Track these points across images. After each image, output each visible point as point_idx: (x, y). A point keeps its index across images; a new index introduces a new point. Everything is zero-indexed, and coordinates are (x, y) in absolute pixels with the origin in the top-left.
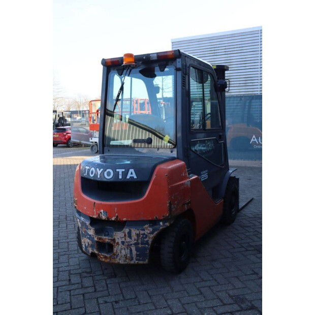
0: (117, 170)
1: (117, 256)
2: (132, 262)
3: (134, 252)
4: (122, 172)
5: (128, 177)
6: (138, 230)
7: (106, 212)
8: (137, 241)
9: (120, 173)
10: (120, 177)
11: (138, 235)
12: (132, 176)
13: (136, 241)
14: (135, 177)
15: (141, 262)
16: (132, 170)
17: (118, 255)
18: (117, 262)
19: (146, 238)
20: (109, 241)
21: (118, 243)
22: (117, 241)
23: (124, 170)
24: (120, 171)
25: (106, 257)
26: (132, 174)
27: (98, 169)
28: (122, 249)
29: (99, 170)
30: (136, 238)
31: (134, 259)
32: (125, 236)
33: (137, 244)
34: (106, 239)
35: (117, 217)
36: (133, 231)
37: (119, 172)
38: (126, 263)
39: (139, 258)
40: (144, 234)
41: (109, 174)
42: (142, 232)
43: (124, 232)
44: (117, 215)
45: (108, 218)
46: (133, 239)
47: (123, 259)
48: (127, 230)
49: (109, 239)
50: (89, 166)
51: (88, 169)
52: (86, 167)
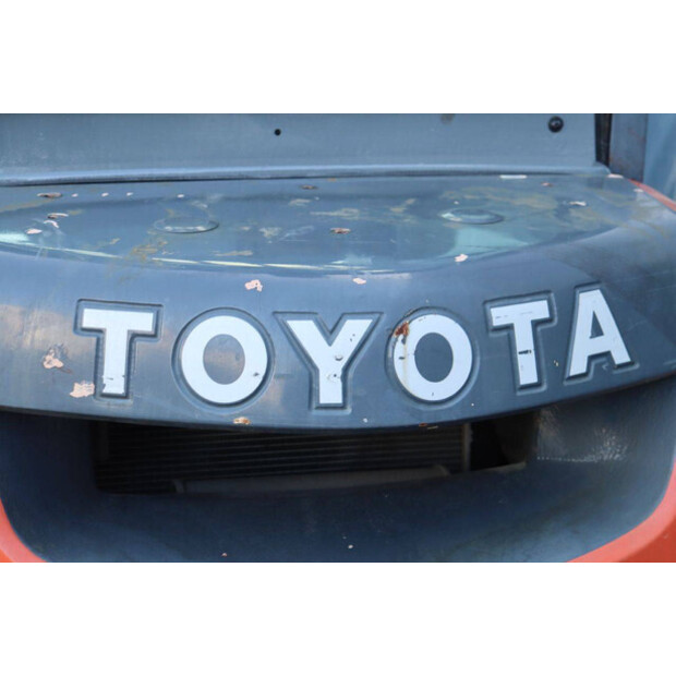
0: (500, 315)
4: (536, 324)
5: (578, 365)
9: (524, 339)
10: (527, 372)
12: (598, 346)
14: (621, 356)
16: (592, 303)
23: (540, 309)
24: (521, 317)
26: (597, 330)
27: (306, 331)
29: (330, 333)
37: (509, 328)
41: (434, 358)
50: (154, 307)
51: (134, 337)
52: (92, 318)
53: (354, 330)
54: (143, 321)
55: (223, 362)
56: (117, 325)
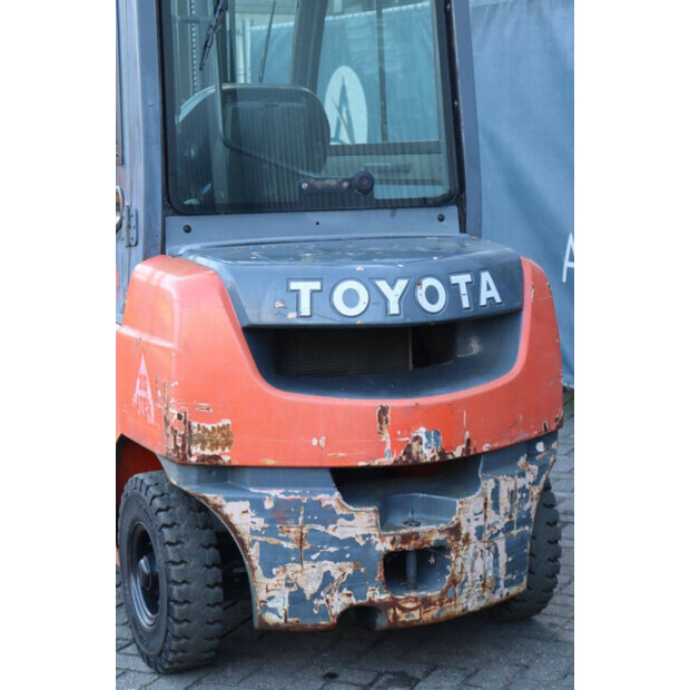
1: (462, 587)
2: (497, 598)
3: (503, 558)
4: (467, 283)
5: (483, 302)
6: (512, 476)
7: (437, 433)
8: (510, 517)
9: (463, 290)
10: (466, 303)
11: (512, 495)
12: (490, 294)
13: (507, 520)
14: (498, 300)
15: (514, 590)
16: (486, 277)
17: (466, 580)
18: (460, 608)
19: (527, 499)
20: (442, 537)
21: (467, 540)
22: (464, 532)
25: (426, 603)
26: (489, 288)
27: (383, 285)
28: (475, 555)
29: (392, 285)
30: (508, 505)
31: (502, 583)
32: (486, 505)
33: (509, 527)
34: (431, 532)
35: (469, 441)
36: (502, 483)
37: (457, 284)
38: (483, 603)
39: (510, 576)
40: (523, 490)
41: (432, 295)
42: (521, 482)
43: (484, 495)
44: (467, 434)
45: (442, 454)
46: (502, 511)
47: (477, 590)
48: (488, 485)
49: (441, 531)
50: (321, 279)
51: (313, 292)
52: (294, 285)
53: (402, 284)
54: (316, 285)
55: (351, 298)
56: (305, 288)
